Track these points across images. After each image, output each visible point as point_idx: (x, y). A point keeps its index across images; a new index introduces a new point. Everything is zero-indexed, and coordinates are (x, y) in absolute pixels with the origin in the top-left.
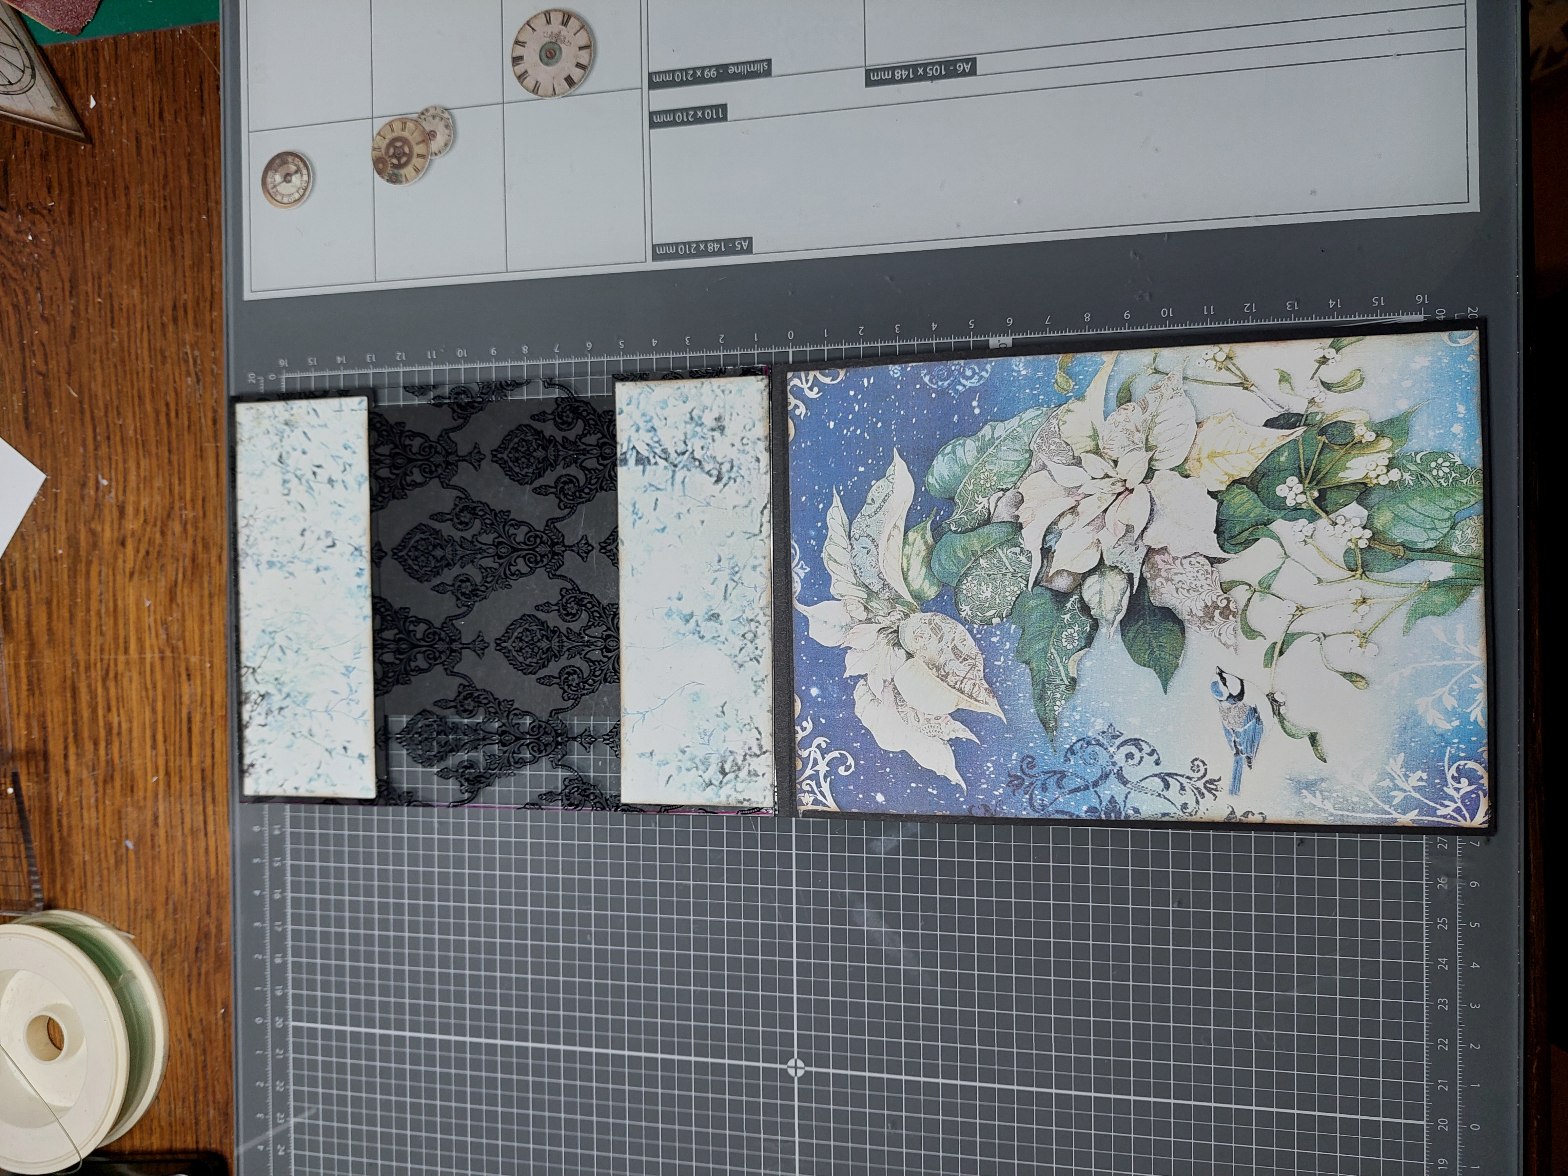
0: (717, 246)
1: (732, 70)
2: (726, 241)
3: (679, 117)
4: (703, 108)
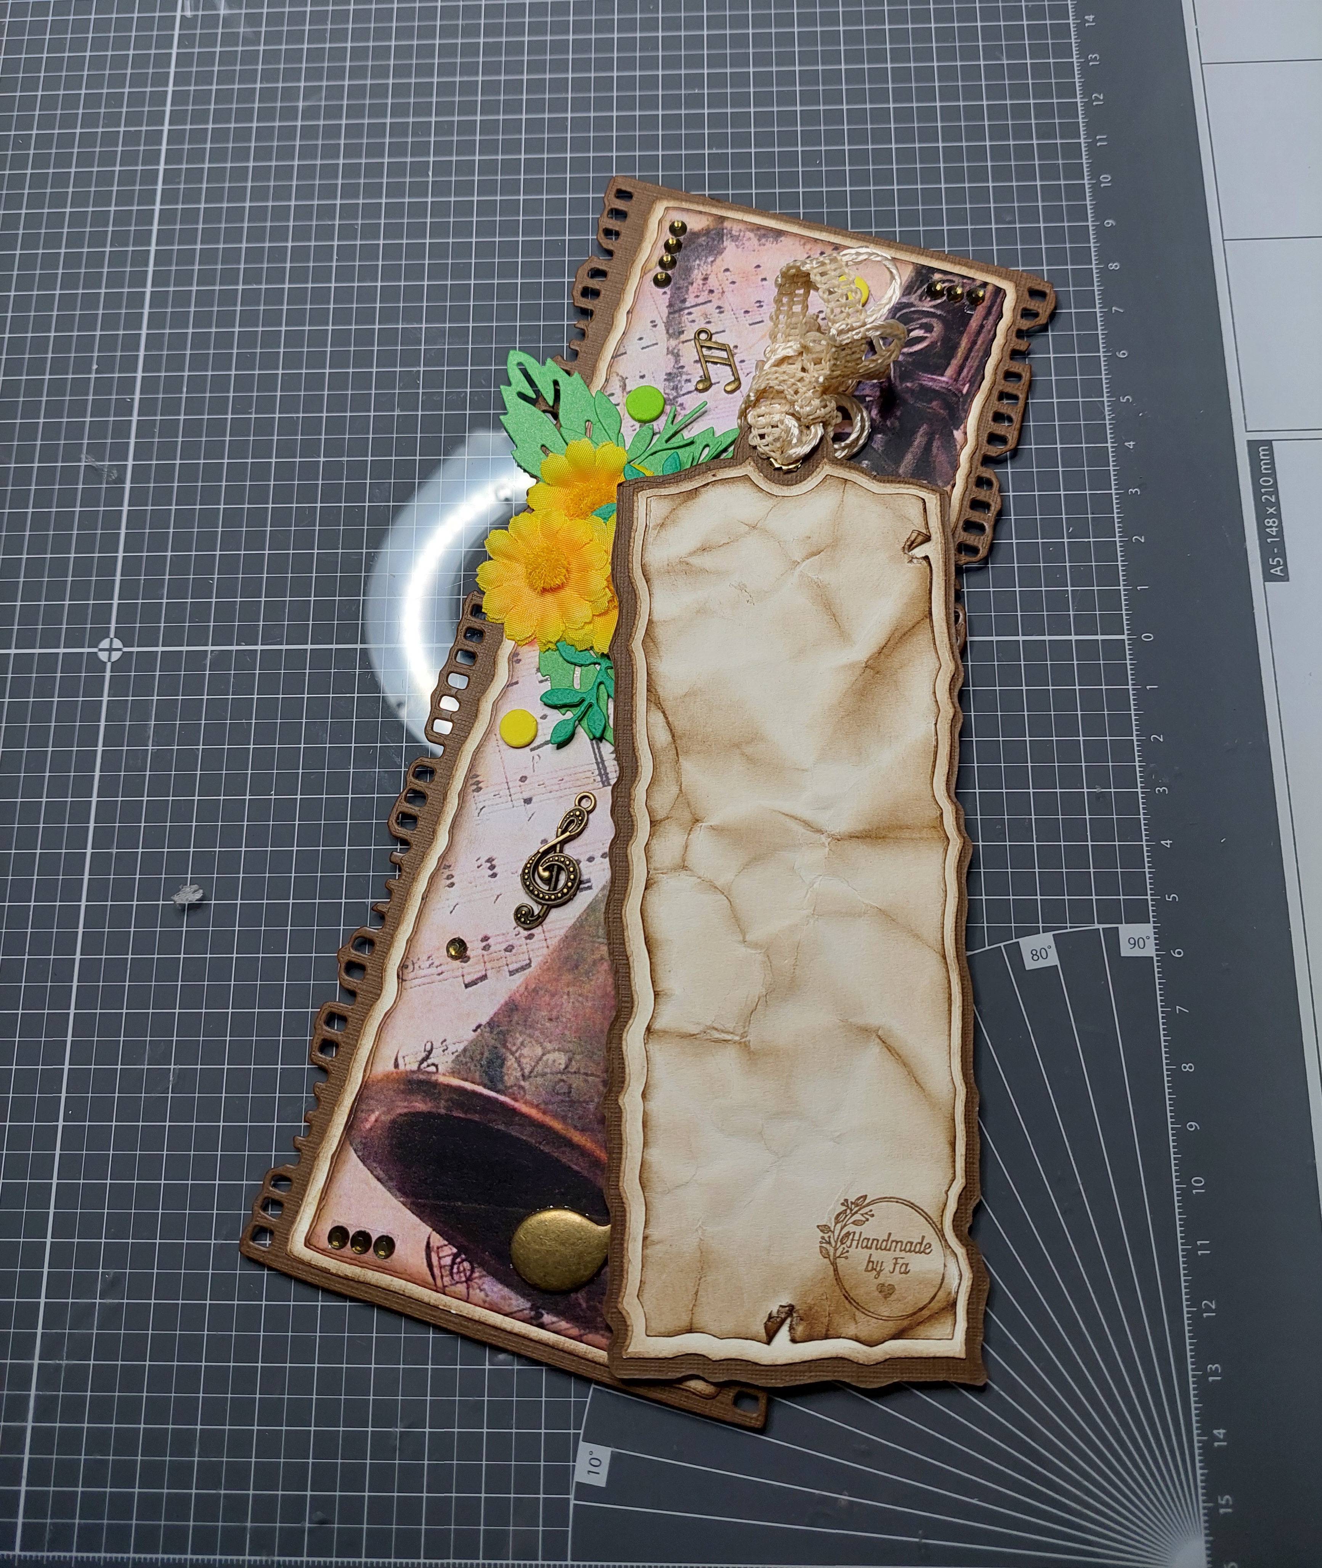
0: (1274, 531)
2: (1281, 545)
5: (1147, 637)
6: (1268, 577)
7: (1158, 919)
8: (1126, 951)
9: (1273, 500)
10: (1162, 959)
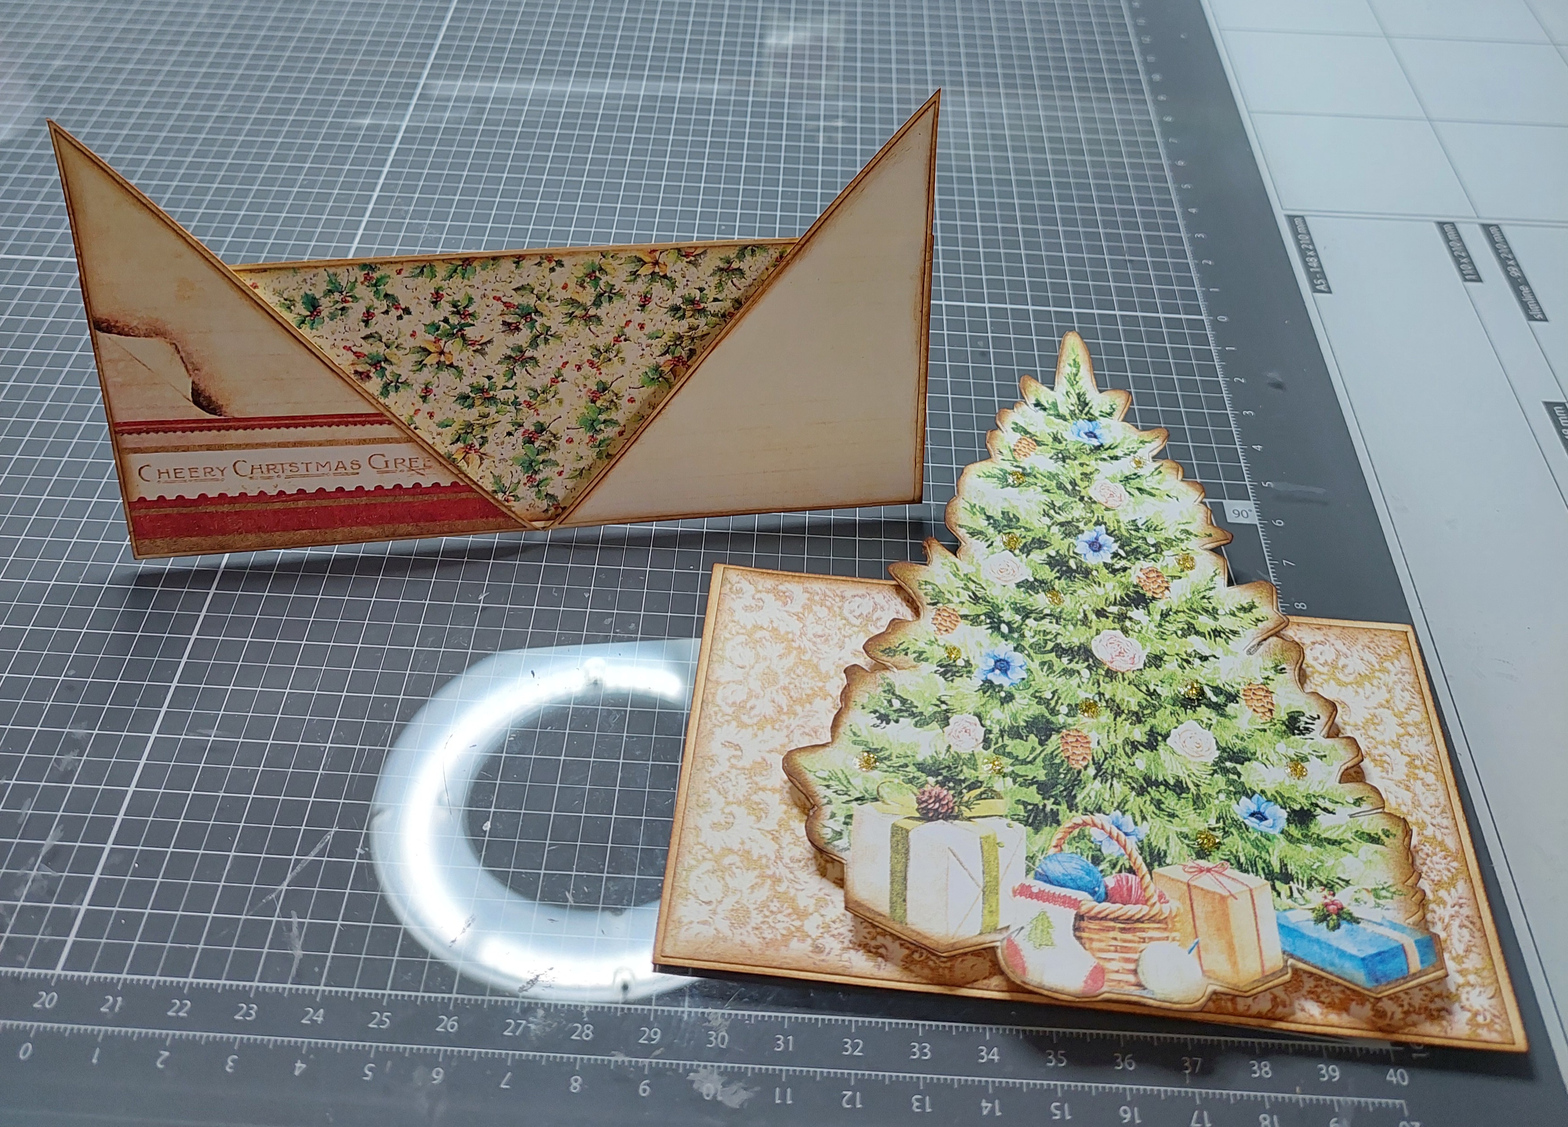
0: (1315, 265)
1: (1525, 289)
2: (1323, 272)
3: (1456, 245)
4: (1471, 263)
5: (1223, 319)
6: (1315, 290)
7: (1257, 498)
8: (1231, 518)
9: (1311, 247)
10: (1265, 526)
